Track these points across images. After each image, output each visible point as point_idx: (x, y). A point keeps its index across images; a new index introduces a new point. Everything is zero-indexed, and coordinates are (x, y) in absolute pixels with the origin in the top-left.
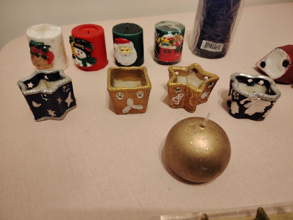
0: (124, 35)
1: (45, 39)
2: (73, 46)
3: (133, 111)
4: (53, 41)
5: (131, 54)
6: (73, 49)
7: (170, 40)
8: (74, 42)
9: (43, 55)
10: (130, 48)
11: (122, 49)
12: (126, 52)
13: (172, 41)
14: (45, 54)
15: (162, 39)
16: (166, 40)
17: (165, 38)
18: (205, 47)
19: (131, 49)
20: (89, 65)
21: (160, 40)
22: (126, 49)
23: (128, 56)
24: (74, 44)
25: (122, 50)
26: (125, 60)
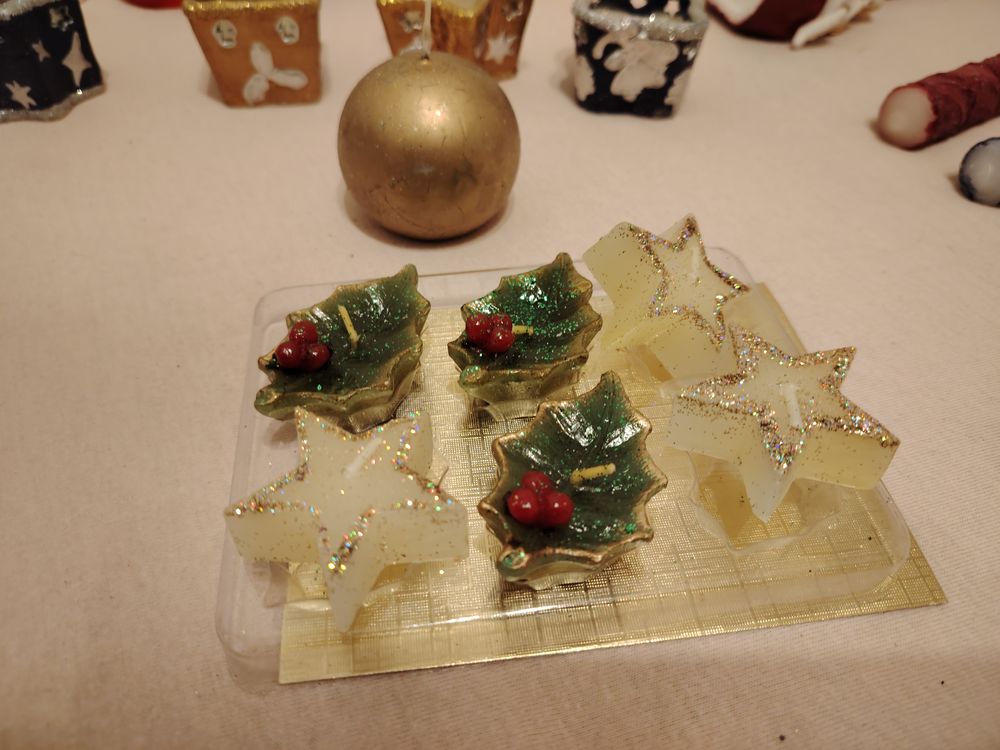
3: (277, 95)
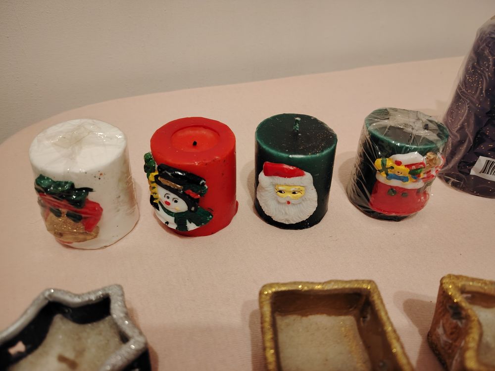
0: (290, 156)
1: (77, 174)
2: (154, 180)
4: (100, 175)
5: (303, 199)
6: (154, 188)
7: (414, 167)
8: (157, 173)
9: (71, 212)
10: (302, 188)
11: (281, 188)
12: (291, 195)
13: (417, 169)
14: (76, 211)
15: (389, 163)
16: (402, 167)
17: (398, 163)
18: (483, 171)
19: (306, 189)
20: (191, 227)
21: (383, 165)
22: (293, 189)
23: (294, 204)
24: (156, 177)
25: (281, 192)
26: (286, 213)
